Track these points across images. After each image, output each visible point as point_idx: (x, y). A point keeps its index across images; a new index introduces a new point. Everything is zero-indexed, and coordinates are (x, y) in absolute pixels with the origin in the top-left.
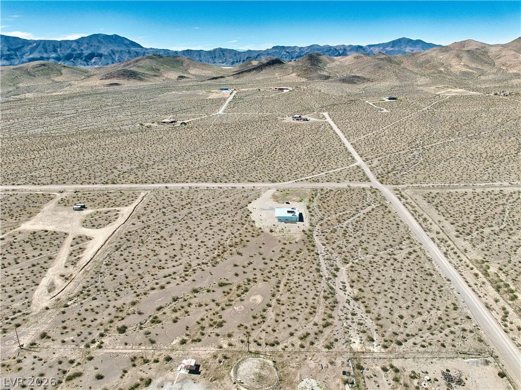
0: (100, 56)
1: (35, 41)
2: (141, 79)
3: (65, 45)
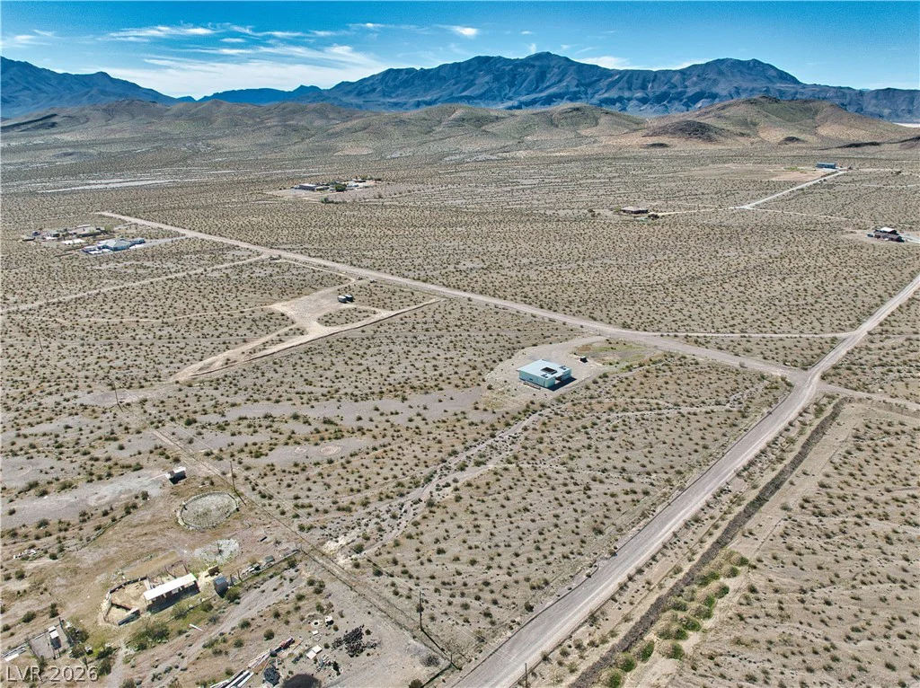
0: (714, 96)
1: (619, 72)
2: (710, 139)
3: (663, 78)
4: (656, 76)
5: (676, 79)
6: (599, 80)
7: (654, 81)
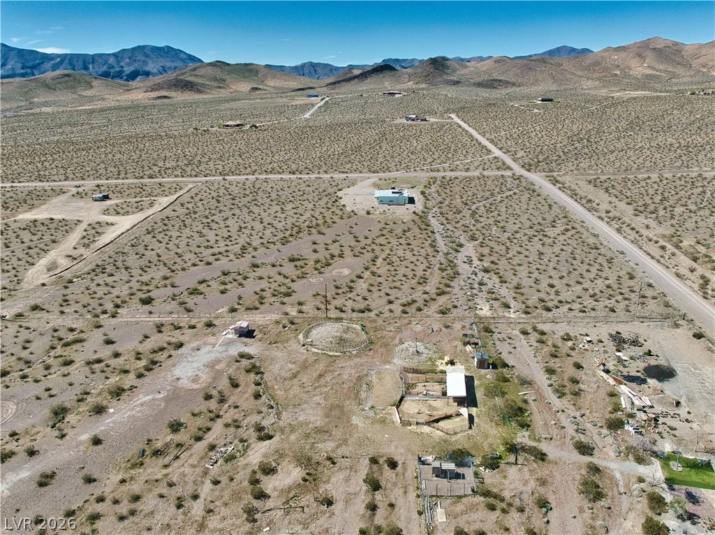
0: (147, 74)
1: (59, 56)
2: (200, 92)
3: (100, 60)
4: (94, 58)
5: (112, 60)
6: (43, 63)
7: (93, 62)
